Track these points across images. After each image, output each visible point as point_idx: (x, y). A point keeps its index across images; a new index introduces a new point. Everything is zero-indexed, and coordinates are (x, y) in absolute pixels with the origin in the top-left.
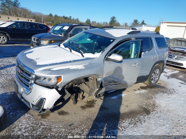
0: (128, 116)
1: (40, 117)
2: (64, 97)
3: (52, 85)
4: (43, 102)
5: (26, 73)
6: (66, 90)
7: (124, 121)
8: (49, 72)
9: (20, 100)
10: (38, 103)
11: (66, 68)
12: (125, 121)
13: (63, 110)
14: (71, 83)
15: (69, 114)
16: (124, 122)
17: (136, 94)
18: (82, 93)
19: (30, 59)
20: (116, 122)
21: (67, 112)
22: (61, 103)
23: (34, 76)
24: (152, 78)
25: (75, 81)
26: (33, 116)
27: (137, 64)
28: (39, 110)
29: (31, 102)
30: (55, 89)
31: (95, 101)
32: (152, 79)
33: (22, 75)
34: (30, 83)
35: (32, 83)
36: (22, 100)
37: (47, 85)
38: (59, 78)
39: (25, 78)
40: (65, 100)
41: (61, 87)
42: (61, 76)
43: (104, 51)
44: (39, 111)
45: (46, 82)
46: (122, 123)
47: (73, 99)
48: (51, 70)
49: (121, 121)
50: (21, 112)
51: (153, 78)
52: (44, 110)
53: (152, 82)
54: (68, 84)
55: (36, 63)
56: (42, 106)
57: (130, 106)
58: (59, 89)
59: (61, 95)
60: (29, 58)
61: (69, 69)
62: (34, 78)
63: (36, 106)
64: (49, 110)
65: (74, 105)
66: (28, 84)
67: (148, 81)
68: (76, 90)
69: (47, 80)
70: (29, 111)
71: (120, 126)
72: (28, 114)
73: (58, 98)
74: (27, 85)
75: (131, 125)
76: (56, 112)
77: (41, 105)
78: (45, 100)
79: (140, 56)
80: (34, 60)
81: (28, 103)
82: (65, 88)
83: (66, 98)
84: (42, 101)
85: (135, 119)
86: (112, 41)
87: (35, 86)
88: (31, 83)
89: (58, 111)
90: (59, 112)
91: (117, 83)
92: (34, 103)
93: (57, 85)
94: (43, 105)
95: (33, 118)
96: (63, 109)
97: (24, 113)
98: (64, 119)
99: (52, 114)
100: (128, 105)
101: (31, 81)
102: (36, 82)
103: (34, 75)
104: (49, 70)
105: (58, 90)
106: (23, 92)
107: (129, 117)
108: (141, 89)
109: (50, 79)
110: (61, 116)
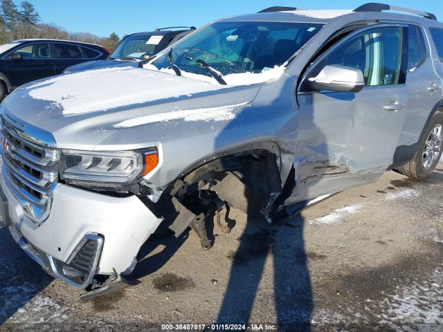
0: (402, 277)
1: (87, 307)
2: (170, 227)
3: (125, 185)
4: (95, 249)
5: (28, 149)
6: (175, 201)
7: (396, 297)
8: (106, 134)
9: (18, 247)
10: (78, 255)
11: (171, 118)
12: (401, 296)
13: (173, 272)
14: (193, 174)
15: (193, 285)
16: (397, 302)
17: (392, 203)
18: (224, 210)
19: (41, 100)
20: (370, 303)
21: (184, 279)
22: (160, 248)
23: (54, 156)
24: (424, 153)
25: (206, 166)
26: (61, 303)
27: (396, 103)
28: (83, 279)
29: (52, 253)
30: (138, 196)
31: (274, 235)
32: (425, 156)
33: (17, 158)
34: (42, 183)
35: (52, 181)
36: (25, 247)
37: (107, 186)
38: (147, 157)
39: (27, 168)
40: (177, 235)
41: (159, 189)
42: (156, 148)
43: (292, 60)
44: (85, 285)
45: (102, 174)
46: (394, 308)
47: (201, 233)
48: (115, 126)
49: (387, 299)
50: (20, 291)
51: (427, 154)
52: (101, 279)
53: (425, 165)
54: (182, 178)
55: (62, 109)
56: (92, 265)
57: (391, 241)
58: (151, 197)
59: (161, 220)
60: (39, 98)
61: (181, 121)
62: (57, 163)
63: (71, 265)
64: (119, 279)
65: (205, 252)
66: (39, 187)
67: (414, 163)
68: (206, 203)
69: (104, 166)
70: (50, 286)
71: (393, 319)
72: (44, 295)
73: (153, 233)
74: (34, 191)
75: (429, 313)
76: (147, 280)
77: (91, 262)
78: (100, 240)
79: (402, 80)
80: (52, 102)
81: (44, 256)
82: (173, 193)
83: (177, 227)
84: (90, 247)
85: (430, 287)
86: (311, 29)
87: (60, 191)
88: (49, 184)
89: (155, 277)
90: (159, 279)
91: (338, 171)
92: (64, 257)
93: (143, 183)
94: (96, 259)
95: (63, 310)
96: (170, 268)
97: (32, 295)
98: (177, 305)
99: (131, 291)
100: (383, 239)
101: (45, 175)
102: (66, 176)
103: (55, 152)
104: (109, 127)
105: (149, 200)
106: (22, 220)
107: (408, 280)
108: (395, 188)
109: (115, 163)
110: (166, 297)
